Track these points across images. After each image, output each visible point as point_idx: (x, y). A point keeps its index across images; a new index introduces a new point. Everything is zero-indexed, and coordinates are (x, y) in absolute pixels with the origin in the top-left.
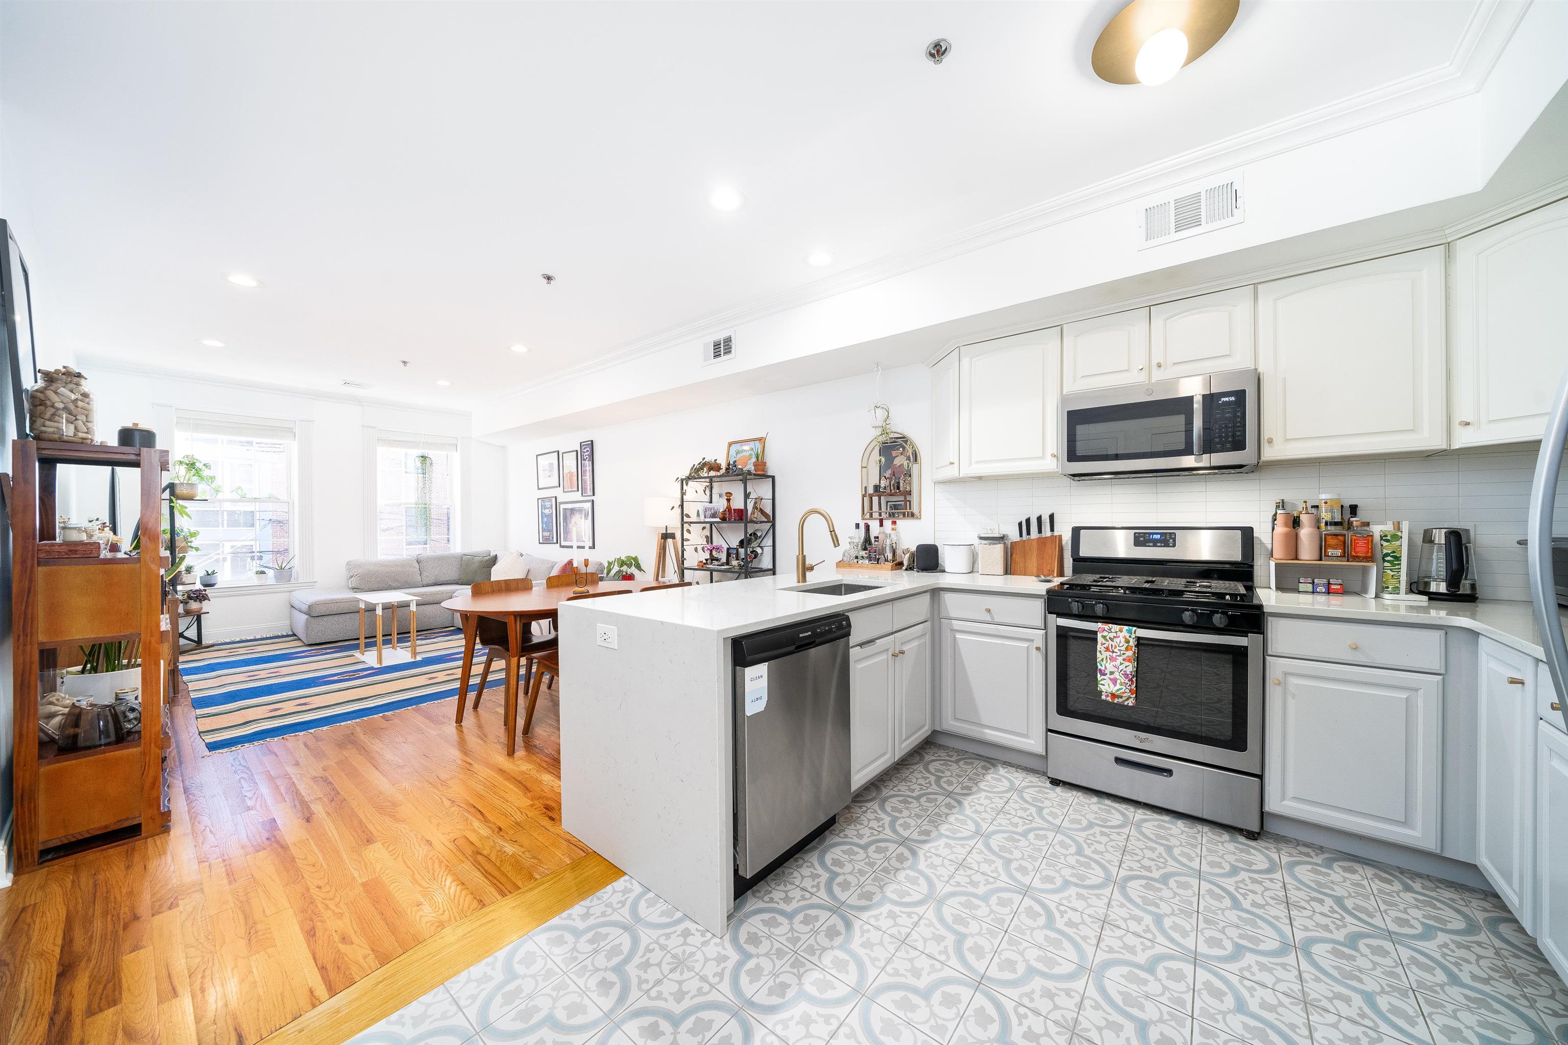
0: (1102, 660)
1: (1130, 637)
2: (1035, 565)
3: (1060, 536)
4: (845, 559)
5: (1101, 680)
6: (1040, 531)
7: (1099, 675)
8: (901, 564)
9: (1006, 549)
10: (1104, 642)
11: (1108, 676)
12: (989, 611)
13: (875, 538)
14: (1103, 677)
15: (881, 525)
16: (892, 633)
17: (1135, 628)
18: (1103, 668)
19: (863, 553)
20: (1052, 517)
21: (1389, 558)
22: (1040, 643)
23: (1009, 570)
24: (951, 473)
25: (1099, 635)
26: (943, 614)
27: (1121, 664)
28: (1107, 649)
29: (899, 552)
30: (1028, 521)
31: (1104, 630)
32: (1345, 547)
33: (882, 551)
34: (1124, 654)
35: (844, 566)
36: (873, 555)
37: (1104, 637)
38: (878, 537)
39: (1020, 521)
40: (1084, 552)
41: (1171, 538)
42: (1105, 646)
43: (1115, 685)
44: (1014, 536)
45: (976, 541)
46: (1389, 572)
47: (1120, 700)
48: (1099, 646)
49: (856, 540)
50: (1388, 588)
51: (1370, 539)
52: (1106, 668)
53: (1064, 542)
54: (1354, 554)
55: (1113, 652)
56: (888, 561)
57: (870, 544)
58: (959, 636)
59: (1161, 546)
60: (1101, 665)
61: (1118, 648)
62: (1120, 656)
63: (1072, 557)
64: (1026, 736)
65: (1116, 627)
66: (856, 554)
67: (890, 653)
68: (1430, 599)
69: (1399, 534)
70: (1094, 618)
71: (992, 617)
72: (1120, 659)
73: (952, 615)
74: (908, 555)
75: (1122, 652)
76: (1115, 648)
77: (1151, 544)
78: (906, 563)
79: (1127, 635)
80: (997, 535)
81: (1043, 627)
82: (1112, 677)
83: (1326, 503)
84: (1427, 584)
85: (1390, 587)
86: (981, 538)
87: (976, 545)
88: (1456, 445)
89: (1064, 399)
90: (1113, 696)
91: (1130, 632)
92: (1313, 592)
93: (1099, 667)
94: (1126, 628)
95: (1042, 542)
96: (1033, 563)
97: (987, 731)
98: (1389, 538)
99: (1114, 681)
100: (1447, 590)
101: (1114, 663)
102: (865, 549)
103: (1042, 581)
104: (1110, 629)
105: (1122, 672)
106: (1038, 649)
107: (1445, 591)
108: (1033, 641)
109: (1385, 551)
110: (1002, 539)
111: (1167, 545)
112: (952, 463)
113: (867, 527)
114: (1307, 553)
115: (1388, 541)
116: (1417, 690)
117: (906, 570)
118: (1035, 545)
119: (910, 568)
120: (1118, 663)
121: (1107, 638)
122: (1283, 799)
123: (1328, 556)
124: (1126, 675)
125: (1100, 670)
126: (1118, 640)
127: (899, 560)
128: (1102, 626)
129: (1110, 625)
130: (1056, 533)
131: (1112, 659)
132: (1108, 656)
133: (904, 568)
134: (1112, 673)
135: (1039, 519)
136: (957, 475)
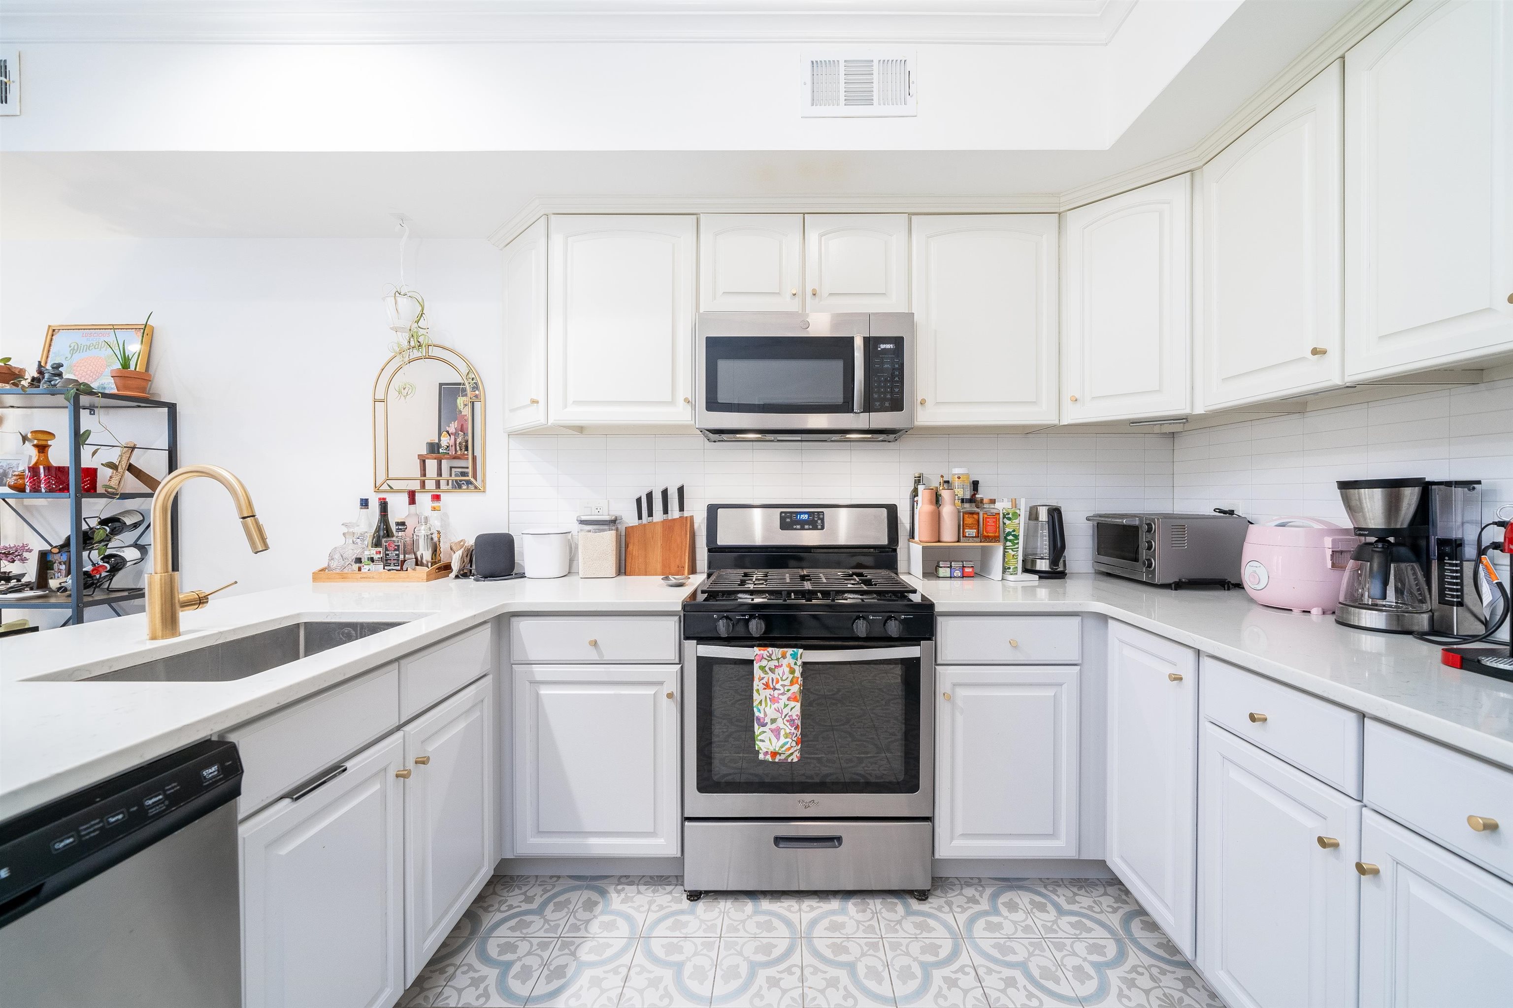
0: (761, 702)
1: (795, 664)
2: (659, 558)
3: (692, 517)
4: (334, 564)
5: (761, 733)
6: (666, 511)
7: (756, 725)
8: (447, 568)
9: (618, 537)
10: (763, 675)
11: (769, 726)
12: (595, 644)
13: (398, 524)
14: (762, 729)
15: (412, 501)
16: (399, 728)
17: (801, 651)
18: (762, 715)
19: (373, 552)
20: (681, 490)
21: (1010, 537)
22: (674, 688)
23: (623, 569)
24: (534, 417)
25: (756, 666)
26: (517, 656)
27: (786, 706)
28: (767, 686)
29: (444, 547)
30: (650, 496)
31: (763, 658)
32: (979, 525)
33: (411, 548)
34: (789, 690)
35: (329, 579)
36: (392, 554)
37: (762, 668)
38: (403, 524)
39: (638, 496)
40: (723, 539)
41: (819, 519)
42: (764, 681)
43: (778, 739)
44: (630, 518)
45: (575, 527)
46: (1010, 551)
47: (783, 757)
48: (756, 682)
49: (358, 530)
50: (1009, 568)
51: (998, 517)
52: (766, 715)
53: (696, 526)
54: (985, 534)
55: (775, 689)
56: (422, 565)
57: (388, 534)
58: (544, 691)
59: (809, 529)
60: (759, 711)
61: (781, 683)
62: (783, 694)
63: (707, 546)
64: (653, 834)
65: (777, 652)
66: (357, 553)
67: (392, 773)
68: (1040, 578)
69: (1018, 511)
70: (747, 640)
71: (600, 653)
72: (784, 698)
73: (533, 656)
74: (459, 553)
75: (786, 688)
76: (777, 682)
77: (798, 527)
78: (455, 566)
79: (792, 662)
80: (607, 518)
81: (677, 661)
82: (774, 726)
83: (959, 478)
84: (1033, 562)
85: (1012, 567)
86: (582, 522)
87: (575, 533)
88: (1065, 422)
89: (702, 319)
90: (774, 754)
91: (794, 656)
92: (951, 577)
93: (757, 714)
94: (790, 651)
95: (669, 525)
96: (656, 556)
97: (592, 841)
98: (1010, 516)
99: (777, 732)
100: (1051, 568)
101: (776, 705)
102: (377, 544)
103: (672, 586)
104: (770, 656)
105: (787, 718)
106: (670, 696)
107: (1047, 569)
108: (661, 683)
109: (1007, 530)
110: (613, 522)
111: (815, 528)
112: (534, 402)
113: (384, 506)
114: (949, 534)
115: (1009, 519)
116: (1061, 685)
117: (457, 577)
118: (659, 530)
119: (464, 574)
120: (781, 705)
121: (767, 669)
122: (952, 839)
123: (966, 537)
124: (792, 721)
125: (758, 719)
126: (779, 671)
127: (444, 560)
128: (759, 653)
129: (770, 649)
130: (686, 514)
131: (774, 700)
132: (768, 696)
133: (453, 575)
134: (773, 721)
135: (665, 493)
136: (543, 421)
